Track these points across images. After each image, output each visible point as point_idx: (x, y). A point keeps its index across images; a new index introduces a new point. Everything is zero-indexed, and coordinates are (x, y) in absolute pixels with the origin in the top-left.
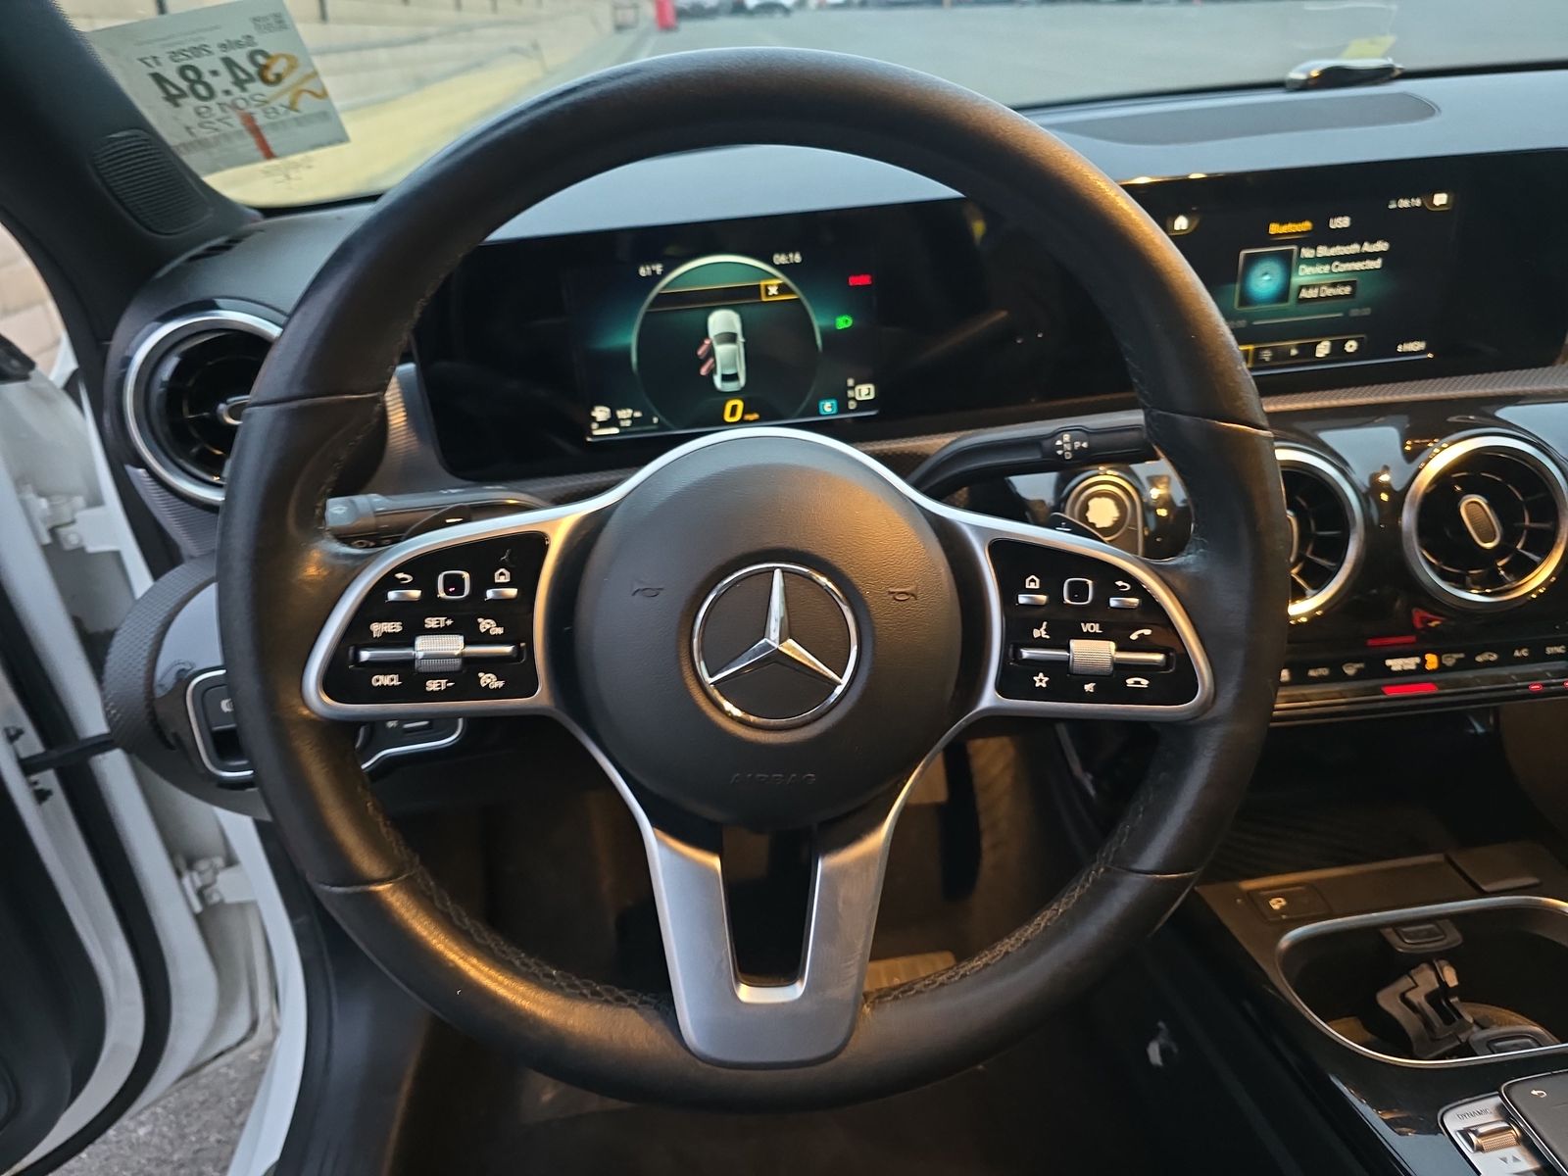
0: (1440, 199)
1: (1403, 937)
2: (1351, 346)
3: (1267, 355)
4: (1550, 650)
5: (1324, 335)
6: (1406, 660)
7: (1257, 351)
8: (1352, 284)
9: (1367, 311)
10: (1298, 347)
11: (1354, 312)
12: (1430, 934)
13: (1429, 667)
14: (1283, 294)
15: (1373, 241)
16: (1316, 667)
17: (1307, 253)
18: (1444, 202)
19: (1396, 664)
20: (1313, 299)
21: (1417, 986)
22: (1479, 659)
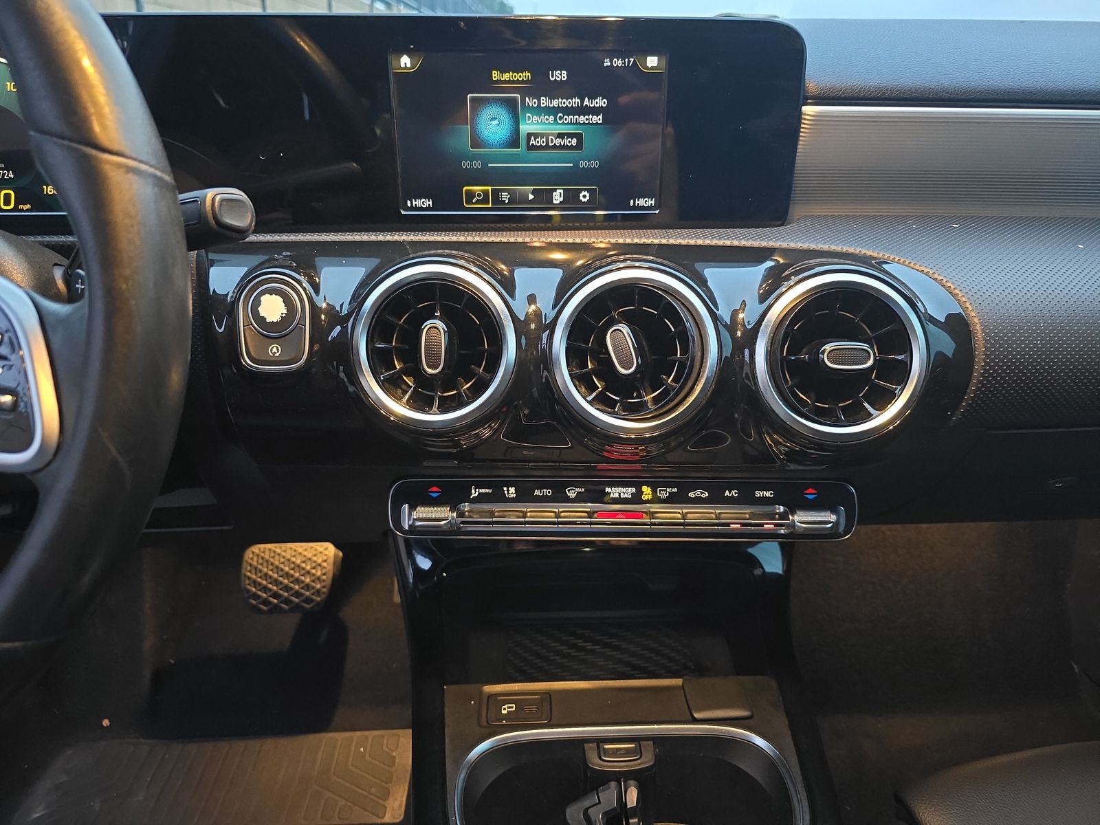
0: (652, 61)
1: (602, 753)
2: (585, 196)
3: (505, 197)
4: (758, 494)
5: (559, 184)
6: (624, 490)
7: (496, 193)
8: (579, 136)
9: (595, 164)
10: (534, 192)
11: (583, 164)
12: (628, 752)
13: (645, 497)
14: (514, 141)
15: (592, 98)
16: (540, 488)
17: (531, 102)
18: (655, 64)
19: (614, 492)
20: (541, 148)
21: (600, 802)
22: (691, 495)
